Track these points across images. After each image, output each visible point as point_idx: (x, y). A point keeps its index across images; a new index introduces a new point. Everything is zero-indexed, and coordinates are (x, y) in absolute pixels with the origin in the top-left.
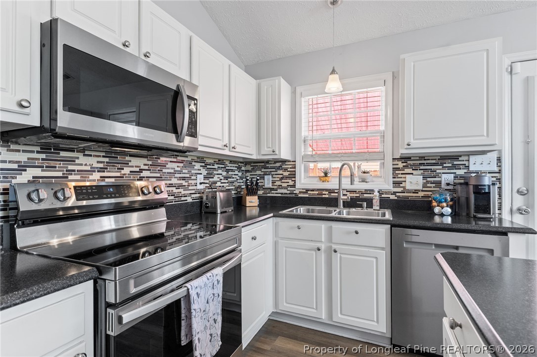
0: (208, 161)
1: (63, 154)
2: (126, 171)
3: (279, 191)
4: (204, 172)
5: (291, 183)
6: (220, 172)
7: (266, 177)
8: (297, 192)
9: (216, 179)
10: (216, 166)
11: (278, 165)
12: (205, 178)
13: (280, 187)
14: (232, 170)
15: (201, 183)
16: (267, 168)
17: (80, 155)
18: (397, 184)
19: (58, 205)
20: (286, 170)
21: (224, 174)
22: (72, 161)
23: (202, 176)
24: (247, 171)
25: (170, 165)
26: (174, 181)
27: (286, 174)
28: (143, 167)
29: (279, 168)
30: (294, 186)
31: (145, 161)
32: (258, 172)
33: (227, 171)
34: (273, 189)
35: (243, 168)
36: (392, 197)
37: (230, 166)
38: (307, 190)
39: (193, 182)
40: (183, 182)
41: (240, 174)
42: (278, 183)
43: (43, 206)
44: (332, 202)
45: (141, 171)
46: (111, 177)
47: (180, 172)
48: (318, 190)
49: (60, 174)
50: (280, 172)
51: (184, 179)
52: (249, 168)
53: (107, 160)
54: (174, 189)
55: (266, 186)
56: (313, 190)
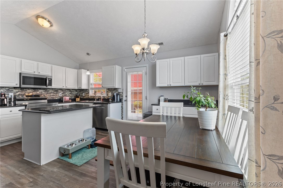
0: (63, 90)
1: (24, 90)
2: (38, 92)
3: (86, 97)
4: (62, 92)
5: (88, 95)
6: (68, 92)
7: (83, 93)
8: (89, 97)
9: (66, 94)
10: (66, 91)
11: (86, 90)
12: (62, 94)
13: (86, 96)
14: (73, 92)
15: (61, 95)
16: (83, 91)
17: (28, 90)
18: (107, 95)
19: (23, 98)
20: (87, 91)
21: (70, 92)
22: (26, 91)
23: (61, 93)
24: (79, 92)
25: (50, 91)
26: (51, 94)
27: (87, 92)
28: (42, 91)
29: (86, 91)
30: (89, 96)
31: (43, 90)
32: (82, 92)
33: (71, 92)
34: (84, 96)
35: (78, 91)
36: (106, 98)
37: (72, 91)
38: (91, 97)
39: (58, 95)
40: (55, 95)
41: (77, 92)
42: (86, 95)
43: (20, 98)
44: (94, 99)
45: (42, 92)
46: (35, 93)
47: (53, 92)
48: (93, 96)
49: (24, 93)
50: (86, 92)
51: (55, 94)
52: (80, 91)
53: (34, 90)
54: (52, 96)
55: (83, 96)
56: (92, 97)
